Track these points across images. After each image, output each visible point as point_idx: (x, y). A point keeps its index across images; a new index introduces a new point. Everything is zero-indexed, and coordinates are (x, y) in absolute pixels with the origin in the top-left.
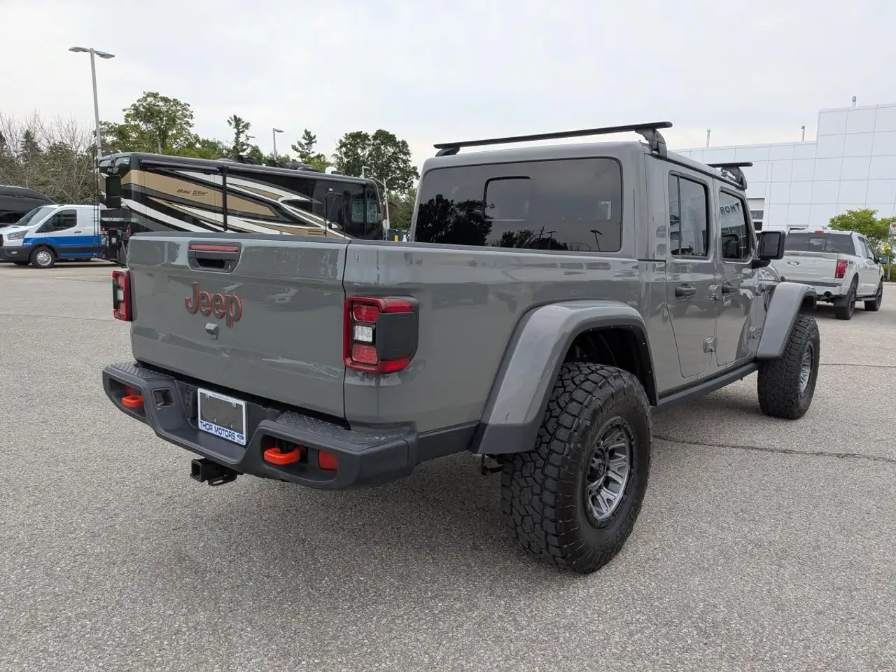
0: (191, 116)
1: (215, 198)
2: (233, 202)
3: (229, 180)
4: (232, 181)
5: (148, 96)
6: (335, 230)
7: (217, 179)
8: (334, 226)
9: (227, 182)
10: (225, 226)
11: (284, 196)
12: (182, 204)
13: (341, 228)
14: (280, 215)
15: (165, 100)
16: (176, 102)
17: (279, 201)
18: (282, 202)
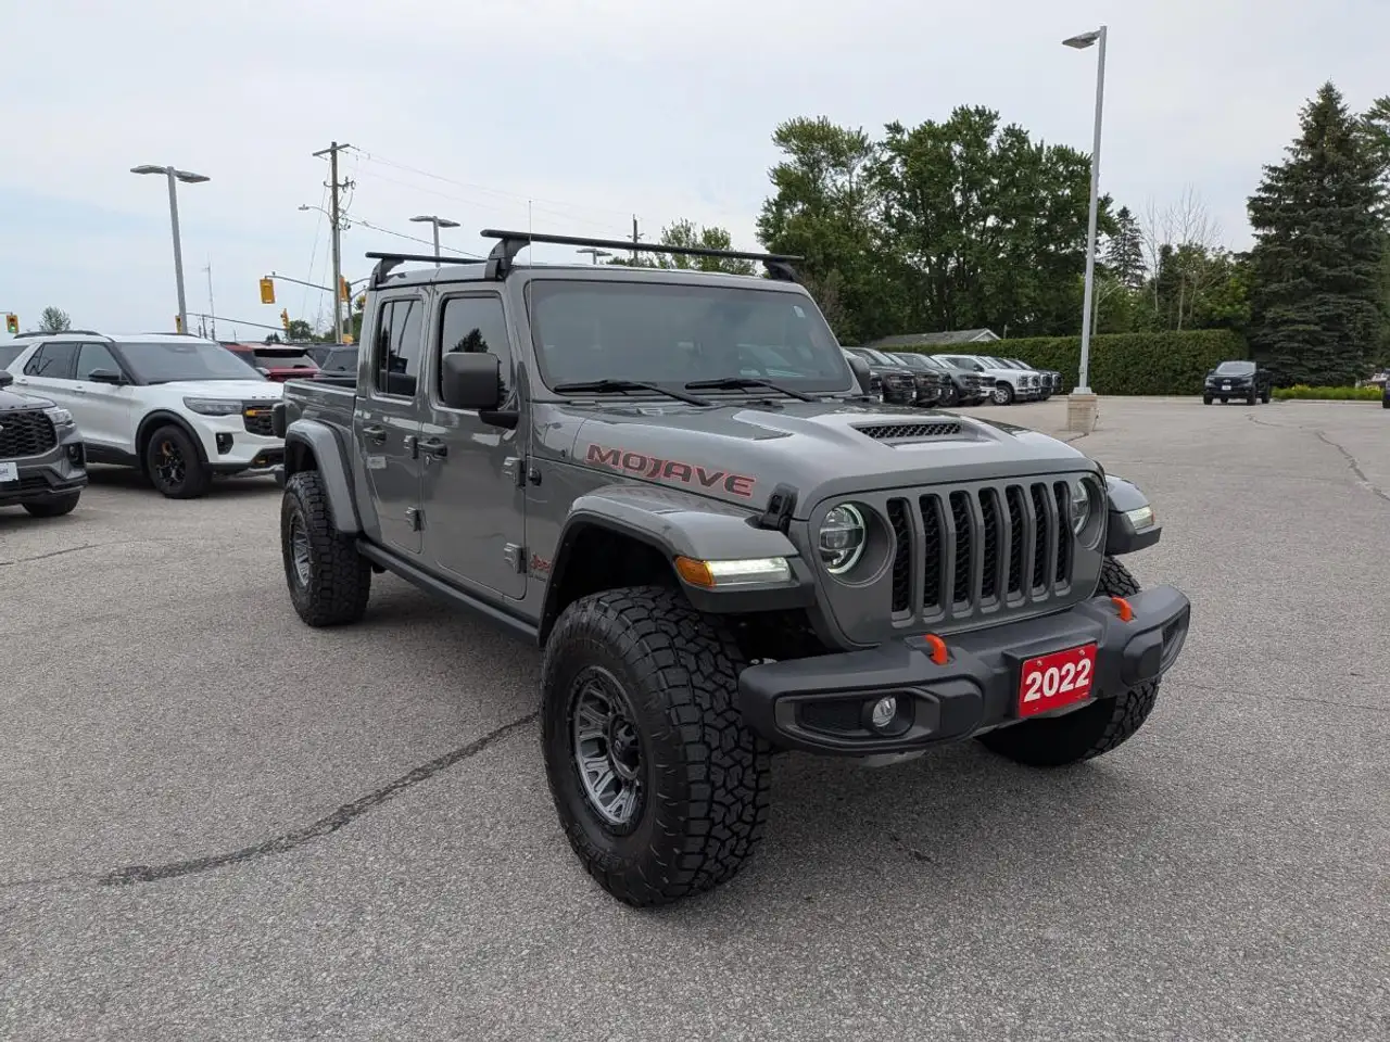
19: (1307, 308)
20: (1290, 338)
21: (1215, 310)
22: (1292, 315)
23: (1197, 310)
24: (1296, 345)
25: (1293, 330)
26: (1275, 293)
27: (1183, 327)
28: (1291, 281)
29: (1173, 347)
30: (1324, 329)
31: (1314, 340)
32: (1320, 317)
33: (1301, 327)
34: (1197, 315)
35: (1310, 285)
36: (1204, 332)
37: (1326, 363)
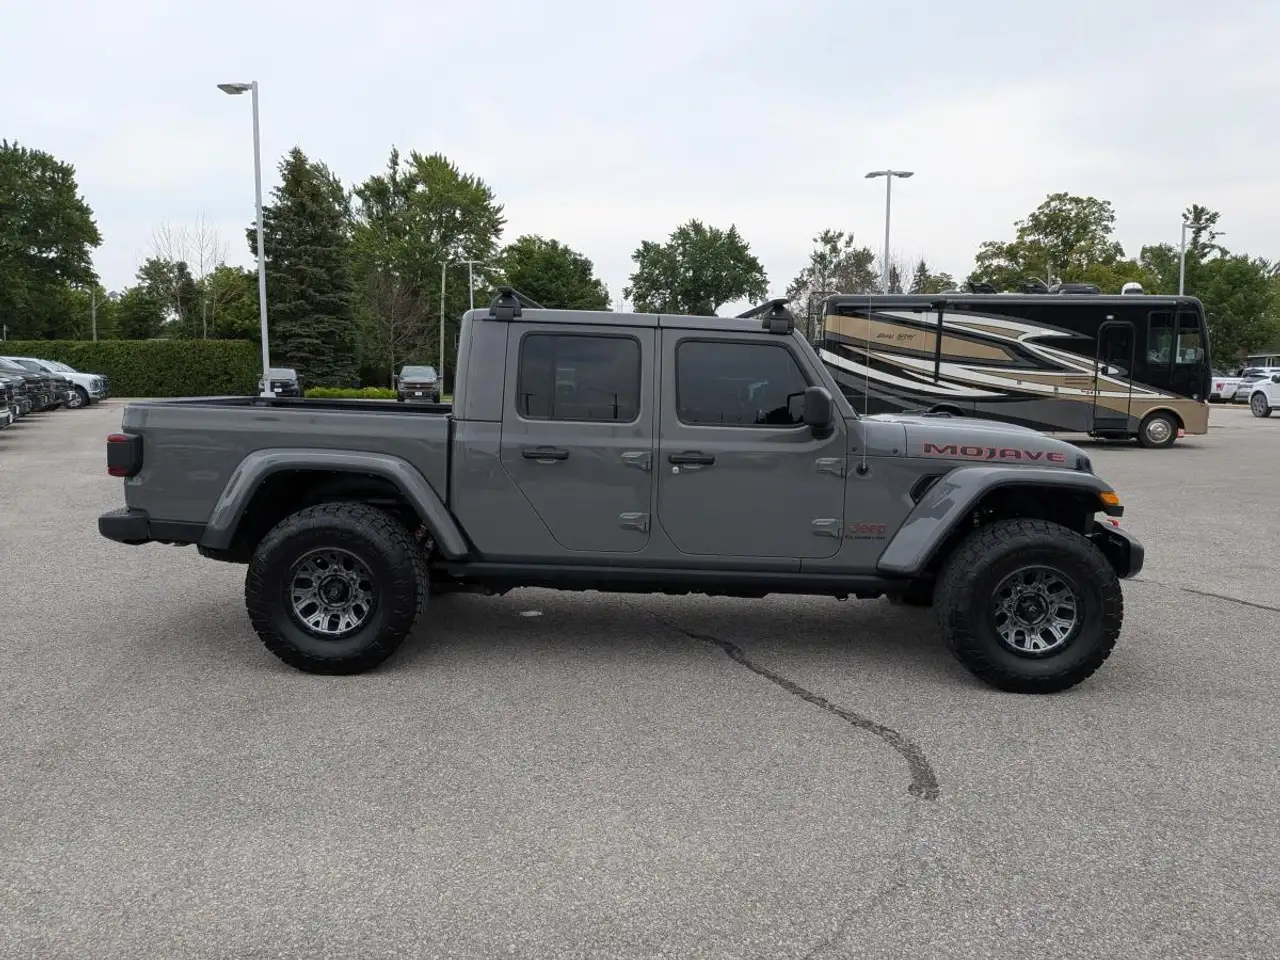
0: (1112, 217)
1: (926, 341)
2: (951, 346)
3: (947, 317)
4: (951, 319)
5: (1052, 200)
6: (1112, 376)
7: (932, 318)
8: (1112, 370)
9: (944, 319)
10: (937, 376)
11: (1026, 332)
12: (886, 352)
13: (1126, 372)
14: (1021, 357)
15: (1077, 201)
16: (1091, 201)
17: (1020, 340)
18: (1024, 341)
19: (308, 325)
20: (298, 349)
21: (236, 322)
22: (297, 330)
23: (219, 322)
24: (304, 355)
25: (301, 343)
26: (282, 312)
27: (209, 336)
28: (293, 303)
29: (204, 354)
30: (324, 343)
31: (318, 352)
32: (319, 333)
33: (307, 340)
34: (219, 326)
35: (308, 307)
36: (231, 342)
37: (327, 370)
